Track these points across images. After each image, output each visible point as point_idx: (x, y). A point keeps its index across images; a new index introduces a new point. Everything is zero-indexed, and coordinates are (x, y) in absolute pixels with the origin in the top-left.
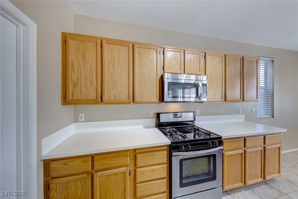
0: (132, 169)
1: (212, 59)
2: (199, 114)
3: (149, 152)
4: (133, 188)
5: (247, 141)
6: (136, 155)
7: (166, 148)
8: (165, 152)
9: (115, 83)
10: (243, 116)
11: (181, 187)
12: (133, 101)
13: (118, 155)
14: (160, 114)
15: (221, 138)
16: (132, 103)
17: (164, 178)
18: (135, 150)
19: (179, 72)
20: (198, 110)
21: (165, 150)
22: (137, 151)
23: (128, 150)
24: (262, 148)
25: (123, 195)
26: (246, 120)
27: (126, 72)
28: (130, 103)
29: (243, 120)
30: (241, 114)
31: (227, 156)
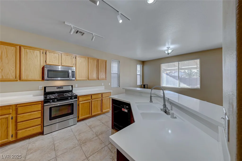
0: (14, 116)
1: (80, 59)
2: (77, 87)
3: (28, 105)
4: (15, 126)
5: (92, 96)
6: (17, 108)
7: (41, 103)
8: (40, 105)
9: (3, 69)
10: (104, 86)
11: (50, 120)
12: (20, 80)
13: (2, 109)
14: (46, 87)
15: (77, 96)
16: (19, 81)
17: (39, 118)
18: (16, 105)
19: (58, 64)
20: (77, 85)
21: (40, 104)
22: (18, 106)
23: (10, 106)
24: (101, 99)
25: (6, 130)
26: (105, 89)
27: (13, 62)
28: (17, 81)
29: (104, 89)
30: (103, 86)
31: (81, 104)
